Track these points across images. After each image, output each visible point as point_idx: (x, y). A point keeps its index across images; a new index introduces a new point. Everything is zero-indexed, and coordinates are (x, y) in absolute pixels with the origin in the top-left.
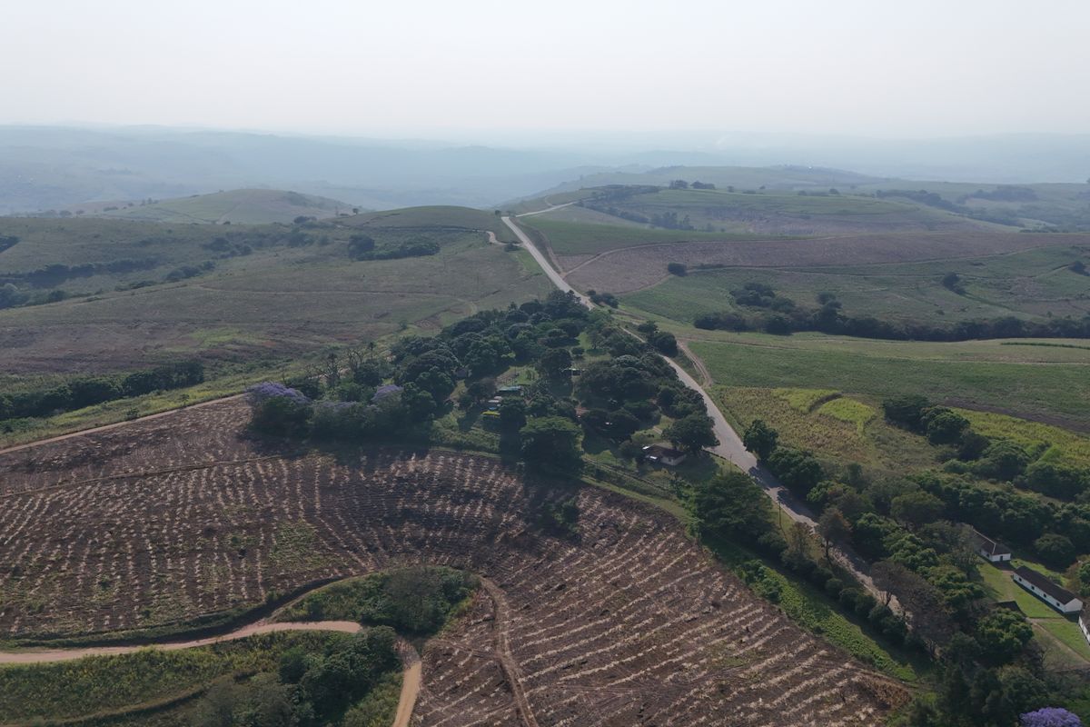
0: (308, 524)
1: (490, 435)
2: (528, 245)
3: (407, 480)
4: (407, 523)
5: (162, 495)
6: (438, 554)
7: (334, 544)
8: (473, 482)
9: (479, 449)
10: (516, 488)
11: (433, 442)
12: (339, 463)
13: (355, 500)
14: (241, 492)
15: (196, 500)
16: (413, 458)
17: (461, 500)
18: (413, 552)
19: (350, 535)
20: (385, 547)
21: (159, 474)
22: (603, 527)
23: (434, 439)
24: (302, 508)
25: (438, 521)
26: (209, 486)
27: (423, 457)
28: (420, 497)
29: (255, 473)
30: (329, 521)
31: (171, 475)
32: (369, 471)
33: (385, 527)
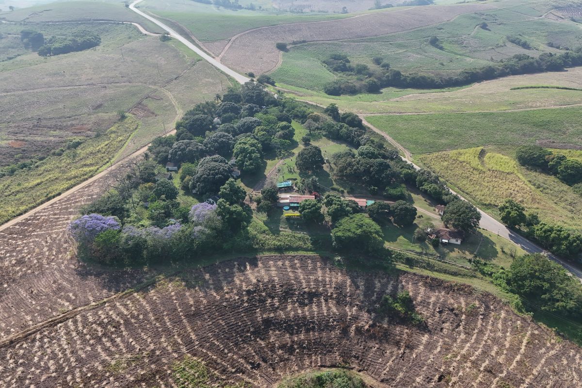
0: (195, 358)
1: (300, 235)
2: (174, 34)
3: (255, 292)
4: (271, 332)
5: (42, 364)
6: (310, 356)
7: (224, 371)
8: (308, 282)
9: (297, 249)
10: (345, 282)
11: (256, 249)
12: (190, 286)
13: (221, 321)
14: (118, 340)
15: (79, 360)
16: (248, 268)
17: (306, 301)
18: (288, 360)
19: (232, 357)
20: (265, 361)
21: (26, 338)
22: (440, 312)
23: (257, 246)
24: (181, 343)
25: (297, 325)
26: (85, 342)
27: (256, 266)
28: (272, 305)
29: (120, 314)
30: (208, 349)
31: (38, 336)
32: (218, 288)
33: (255, 340)
